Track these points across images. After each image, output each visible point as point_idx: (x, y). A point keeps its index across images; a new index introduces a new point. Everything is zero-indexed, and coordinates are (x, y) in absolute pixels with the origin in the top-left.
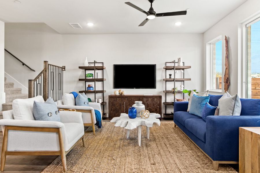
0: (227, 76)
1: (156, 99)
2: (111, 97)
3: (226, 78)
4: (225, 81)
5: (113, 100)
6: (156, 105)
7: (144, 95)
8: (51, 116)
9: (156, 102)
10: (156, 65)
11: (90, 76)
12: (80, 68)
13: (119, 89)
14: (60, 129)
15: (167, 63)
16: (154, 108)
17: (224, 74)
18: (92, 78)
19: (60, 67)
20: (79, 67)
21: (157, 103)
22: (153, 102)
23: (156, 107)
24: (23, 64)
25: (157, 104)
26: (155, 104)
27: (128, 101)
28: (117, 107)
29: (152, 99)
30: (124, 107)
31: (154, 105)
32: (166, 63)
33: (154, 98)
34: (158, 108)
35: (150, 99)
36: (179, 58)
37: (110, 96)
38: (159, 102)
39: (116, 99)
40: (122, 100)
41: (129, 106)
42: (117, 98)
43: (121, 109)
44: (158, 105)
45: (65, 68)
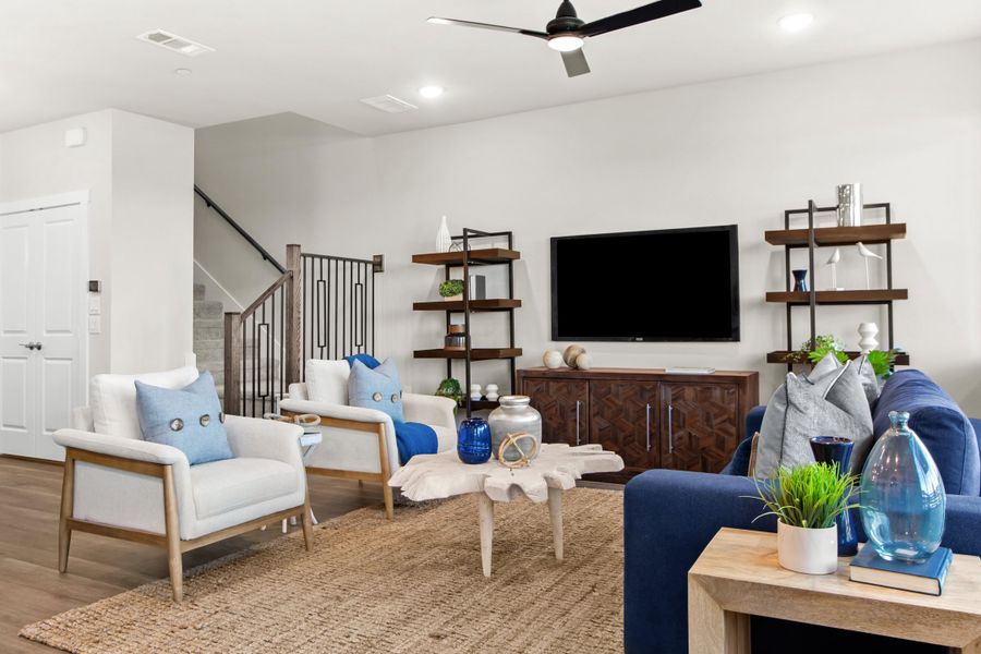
1: (717, 393)
2: (524, 377)
5: (534, 389)
6: (718, 421)
7: (667, 372)
8: (179, 429)
9: (721, 408)
10: (734, 228)
11: (454, 289)
12: (417, 259)
13: (565, 345)
14: (169, 468)
15: (791, 216)
16: (710, 434)
18: (459, 298)
19: (366, 262)
20: (414, 256)
21: (723, 410)
22: (706, 404)
23: (720, 429)
24: (266, 256)
25: (725, 417)
26: (716, 416)
27: (592, 397)
28: (551, 419)
29: (701, 391)
30: (576, 421)
31: (708, 420)
32: (788, 213)
33: (709, 388)
34: (730, 435)
35: (689, 392)
36: (844, 187)
37: (523, 375)
38: (733, 406)
39: (548, 386)
40: (569, 393)
41: (597, 419)
42: (551, 383)
43: (565, 431)
44: (729, 420)
45: (380, 264)
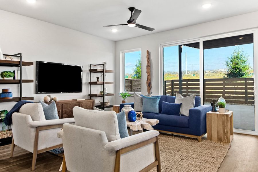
0: (149, 81)
3: (149, 83)
4: (148, 85)
17: (147, 79)
